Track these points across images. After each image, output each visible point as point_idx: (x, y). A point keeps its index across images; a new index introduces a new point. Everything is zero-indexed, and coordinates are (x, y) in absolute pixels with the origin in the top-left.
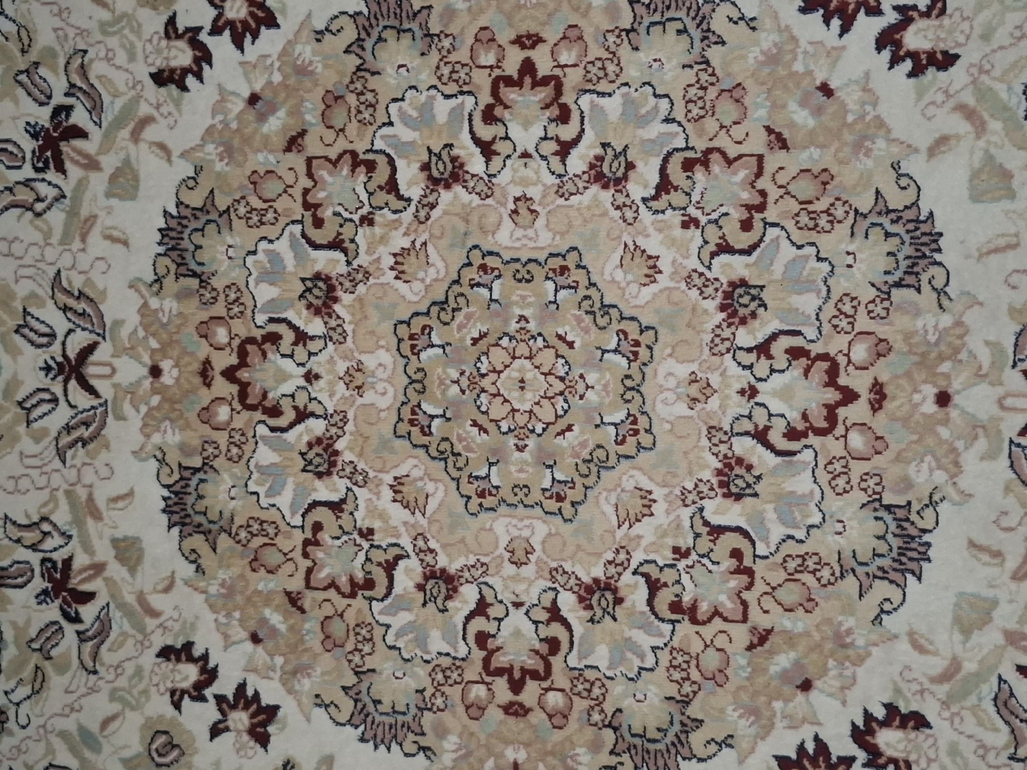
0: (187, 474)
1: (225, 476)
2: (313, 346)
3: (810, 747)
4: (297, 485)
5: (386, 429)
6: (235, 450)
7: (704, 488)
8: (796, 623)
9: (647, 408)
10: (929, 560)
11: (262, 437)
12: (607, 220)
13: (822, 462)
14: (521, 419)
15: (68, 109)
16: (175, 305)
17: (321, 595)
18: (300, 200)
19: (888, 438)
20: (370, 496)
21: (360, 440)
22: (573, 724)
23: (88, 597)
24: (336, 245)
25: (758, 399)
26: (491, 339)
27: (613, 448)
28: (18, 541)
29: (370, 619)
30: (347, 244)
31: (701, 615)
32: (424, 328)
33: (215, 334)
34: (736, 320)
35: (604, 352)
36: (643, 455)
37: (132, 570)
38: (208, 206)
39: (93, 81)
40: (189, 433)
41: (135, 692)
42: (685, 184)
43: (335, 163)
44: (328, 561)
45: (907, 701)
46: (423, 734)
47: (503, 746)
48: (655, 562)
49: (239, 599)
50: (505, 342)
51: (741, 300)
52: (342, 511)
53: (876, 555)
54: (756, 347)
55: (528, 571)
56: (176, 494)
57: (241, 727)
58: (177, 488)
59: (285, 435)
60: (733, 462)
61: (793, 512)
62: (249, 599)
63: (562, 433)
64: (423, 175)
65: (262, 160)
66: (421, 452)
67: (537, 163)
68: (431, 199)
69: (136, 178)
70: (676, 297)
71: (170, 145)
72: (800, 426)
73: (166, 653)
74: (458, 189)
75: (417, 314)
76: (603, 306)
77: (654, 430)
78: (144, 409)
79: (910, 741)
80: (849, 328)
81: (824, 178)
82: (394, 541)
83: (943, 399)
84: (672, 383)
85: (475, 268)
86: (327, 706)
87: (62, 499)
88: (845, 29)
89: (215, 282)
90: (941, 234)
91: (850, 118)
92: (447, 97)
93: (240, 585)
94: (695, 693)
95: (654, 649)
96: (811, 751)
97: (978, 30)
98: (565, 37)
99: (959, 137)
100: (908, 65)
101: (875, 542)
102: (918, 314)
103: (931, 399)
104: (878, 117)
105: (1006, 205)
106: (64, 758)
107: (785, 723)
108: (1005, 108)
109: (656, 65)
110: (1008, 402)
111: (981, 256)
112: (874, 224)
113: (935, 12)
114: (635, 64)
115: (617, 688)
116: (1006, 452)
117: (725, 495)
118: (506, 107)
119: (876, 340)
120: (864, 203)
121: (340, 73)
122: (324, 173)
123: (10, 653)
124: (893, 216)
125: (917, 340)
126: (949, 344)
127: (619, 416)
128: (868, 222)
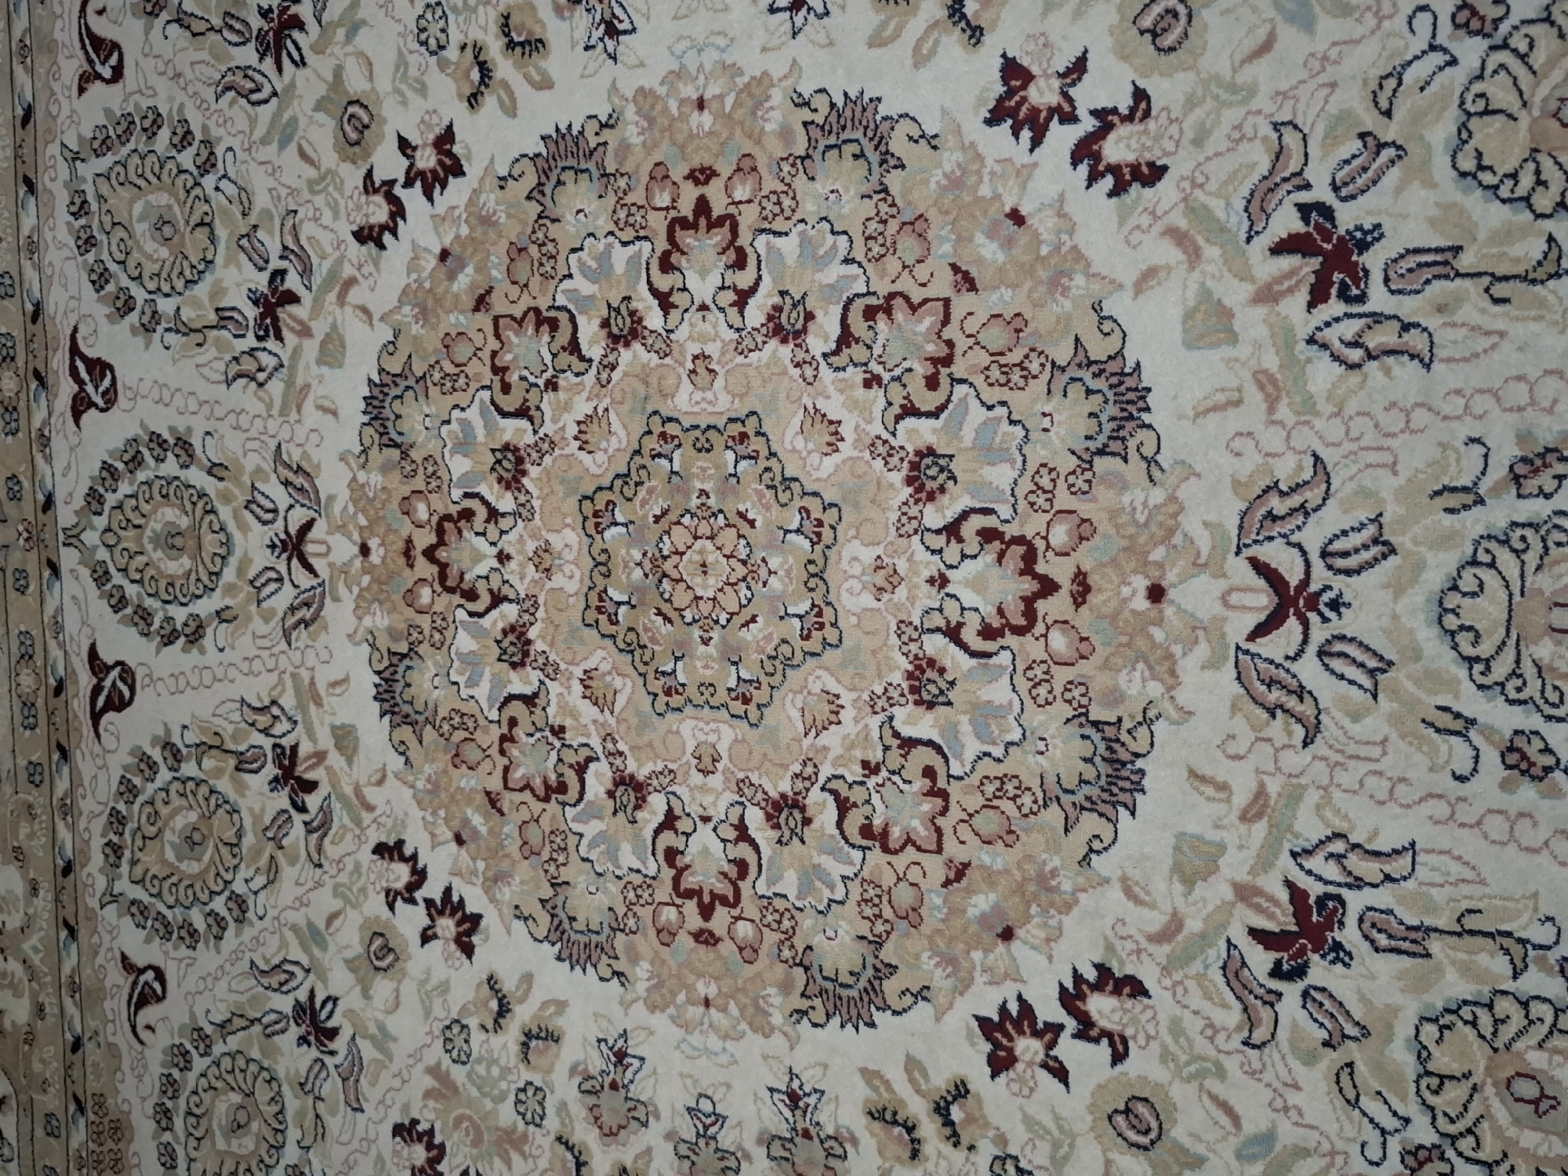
0: (395, 660)
1: (430, 663)
2: (505, 524)
3: (1013, 1008)
4: (494, 675)
5: (575, 615)
6: (437, 636)
7: (894, 693)
8: (996, 858)
9: (831, 598)
10: (1143, 791)
11: (462, 623)
12: (786, 379)
13: (1020, 668)
14: (705, 607)
15: (283, 273)
16: (379, 478)
17: (518, 797)
18: (488, 363)
19: (1095, 640)
20: (562, 690)
21: (551, 629)
22: (763, 960)
23: (311, 786)
24: (523, 412)
25: (949, 589)
26: (673, 517)
27: (798, 643)
28: (252, 725)
29: (563, 827)
30: (533, 412)
31: (894, 842)
32: (609, 502)
33: (416, 510)
34: (923, 495)
35: (787, 532)
36: (829, 652)
37: (350, 761)
38: (407, 372)
39: (303, 242)
40: (396, 616)
41: (355, 889)
42: (866, 335)
43: (520, 322)
44: (523, 759)
45: (1122, 963)
46: (617, 958)
47: (693, 978)
48: (842, 777)
49: (443, 795)
50: (686, 520)
51: (930, 472)
52: (535, 706)
53: (1082, 781)
54: (945, 527)
55: (715, 781)
56: (386, 680)
57: (448, 935)
58: (386, 674)
59: (482, 621)
60: (924, 664)
61: (988, 725)
62: (452, 797)
63: (746, 624)
64: (603, 333)
65: (453, 321)
66: (608, 642)
67: (715, 315)
68: (611, 359)
69: (343, 344)
70: (861, 468)
71: (371, 307)
72: (996, 623)
74: (637, 346)
75: (601, 488)
76: (785, 479)
77: (840, 625)
78: (356, 590)
79: (1126, 1011)
80: (1047, 506)
81: (1017, 324)
82: (584, 740)
83: (1156, 593)
84: (857, 569)
85: (655, 436)
86: (526, 919)
87: (289, 682)
88: (1036, 142)
89: (414, 454)
90: (1149, 390)
91: (1044, 250)
92: (625, 244)
93: (443, 782)
94: (888, 933)
95: (844, 878)
96: (1014, 1014)
97: (1189, 134)
98: (739, 169)
99: (1169, 268)
100: (1108, 182)
101: (1082, 766)
102: (1125, 487)
103: (1142, 593)
104: (1075, 248)
105: (1227, 351)
106: (296, 953)
107: (985, 978)
108: (1223, 230)
109: (832, 197)
110: (1234, 598)
111: (1197, 415)
112: (1073, 380)
113: (1139, 114)
114: (811, 197)
115: (807, 922)
116: (1232, 660)
117: (917, 703)
118: (683, 253)
119: (1077, 521)
120: (1062, 353)
121: (522, 222)
122: (511, 334)
123: (249, 840)
124: (1095, 368)
125: (1124, 519)
126: (1161, 524)
127: (803, 607)
128: (1066, 377)
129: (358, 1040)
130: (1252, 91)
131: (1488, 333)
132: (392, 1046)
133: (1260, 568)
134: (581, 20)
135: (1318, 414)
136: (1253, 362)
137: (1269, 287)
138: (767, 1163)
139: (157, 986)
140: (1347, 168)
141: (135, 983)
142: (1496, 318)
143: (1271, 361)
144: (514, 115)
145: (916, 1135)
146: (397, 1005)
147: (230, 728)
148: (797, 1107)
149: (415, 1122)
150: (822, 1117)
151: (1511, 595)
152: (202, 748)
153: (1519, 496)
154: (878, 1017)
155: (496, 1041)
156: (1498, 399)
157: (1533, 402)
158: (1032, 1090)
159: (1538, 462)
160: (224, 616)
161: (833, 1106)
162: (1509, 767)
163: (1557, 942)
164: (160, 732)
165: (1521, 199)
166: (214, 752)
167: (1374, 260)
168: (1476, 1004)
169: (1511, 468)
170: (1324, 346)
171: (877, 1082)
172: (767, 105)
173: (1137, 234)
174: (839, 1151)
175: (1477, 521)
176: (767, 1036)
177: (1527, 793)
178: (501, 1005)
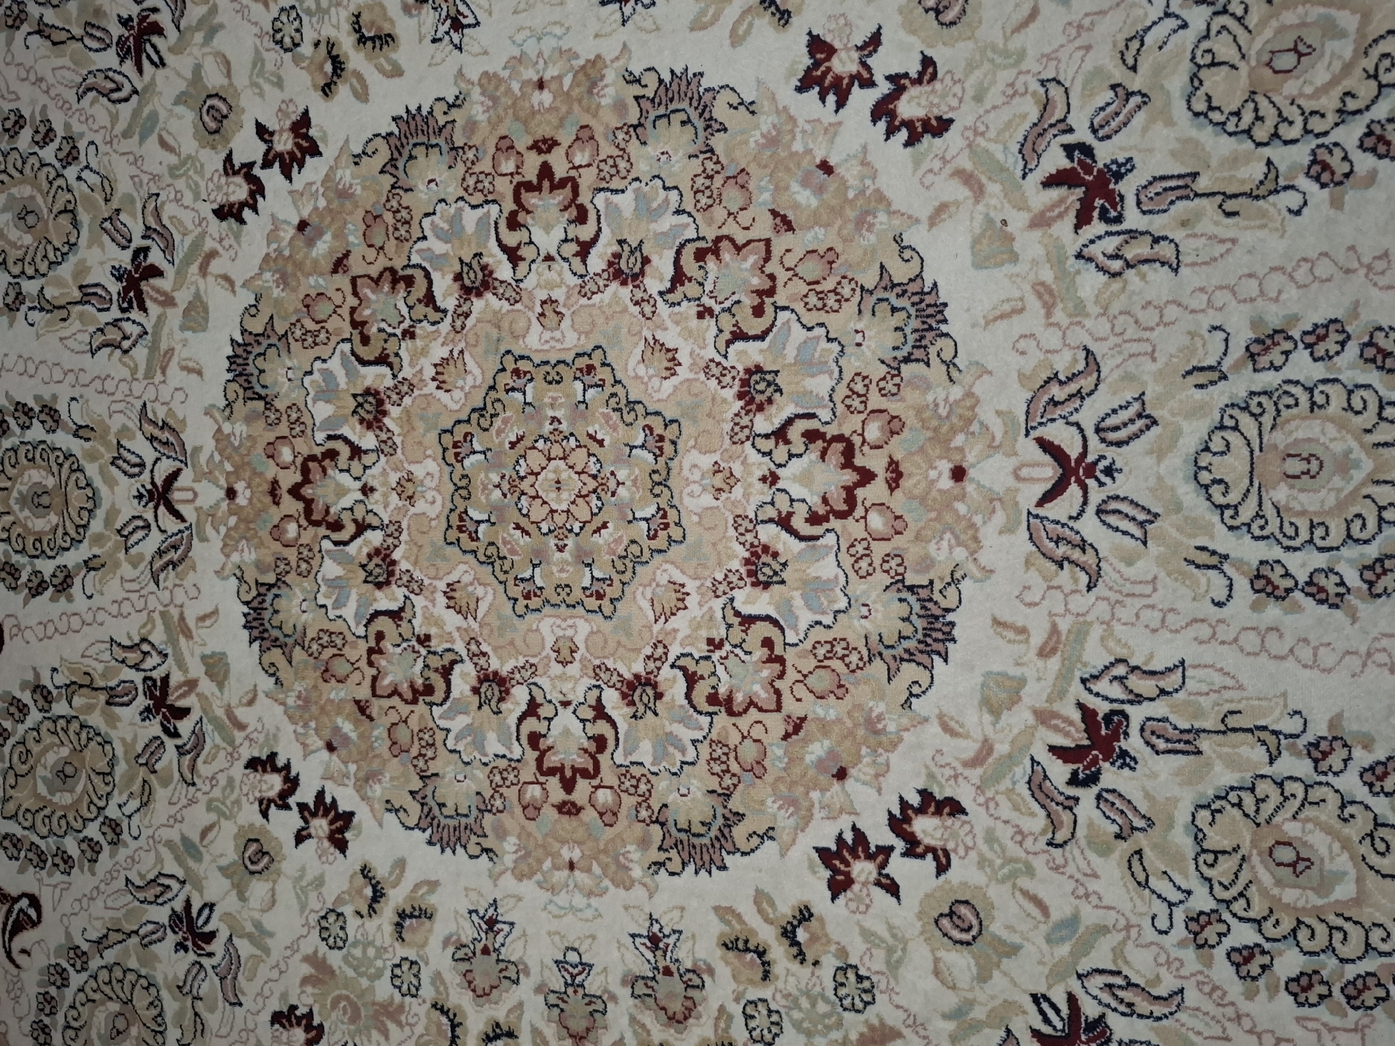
0: (263, 590)
1: (297, 590)
2: (368, 459)
3: (849, 837)
4: (360, 595)
5: (438, 536)
6: (304, 566)
7: (734, 578)
8: (830, 710)
9: (675, 502)
10: (954, 640)
11: (328, 552)
12: (627, 317)
13: (844, 546)
14: (560, 519)
15: (145, 250)
16: (244, 428)
17: (386, 703)
18: (348, 318)
19: (907, 517)
20: (426, 603)
21: (415, 550)
22: (622, 822)
23: (184, 712)
24: (382, 360)
25: (780, 485)
26: (527, 442)
27: (646, 543)
28: (123, 662)
29: (431, 725)
30: (392, 359)
31: (738, 706)
32: (466, 435)
33: (280, 454)
34: (754, 407)
35: (632, 448)
36: (674, 547)
37: (221, 685)
38: (269, 331)
39: (166, 221)
40: (264, 551)
41: (228, 803)
42: (698, 275)
43: (377, 281)
44: (390, 668)
45: (941, 787)
46: (485, 836)
47: (557, 845)
48: (690, 654)
49: (314, 709)
50: (540, 444)
51: (759, 387)
52: (401, 619)
53: (902, 637)
54: (773, 433)
55: (573, 669)
56: (255, 609)
57: (321, 834)
58: (255, 604)
59: (347, 548)
60: (759, 550)
61: (820, 598)
62: (322, 709)
63: (598, 530)
64: (456, 286)
65: (314, 283)
66: (470, 557)
67: (560, 265)
68: (465, 308)
69: (206, 310)
70: (696, 388)
71: (233, 277)
72: (821, 510)
73: (253, 764)
74: (489, 296)
75: (459, 422)
76: (629, 402)
77: (683, 523)
78: (223, 530)
79: (946, 828)
80: (861, 407)
81: (829, 257)
82: (448, 646)
83: (959, 474)
84: (697, 475)
85: (508, 373)
86: (397, 811)
87: (159, 622)
88: (840, 104)
89: (278, 404)
90: (945, 305)
91: (851, 194)
92: (474, 207)
93: (314, 695)
94: (735, 786)
95: (694, 742)
96: (850, 842)
97: (970, 92)
98: (578, 139)
99: (957, 204)
100: (903, 135)
101: (901, 625)
102: (929, 387)
103: (947, 474)
104: (877, 191)
105: (1009, 268)
106: (171, 867)
107: (823, 814)
108: (1003, 169)
109: (664, 158)
110: (1024, 472)
111: (987, 324)
112: (880, 300)
113: (927, 77)
114: (643, 159)
115: (662, 784)
116: (1025, 524)
117: (753, 584)
118: (528, 212)
119: (888, 418)
120: (870, 278)
121: (378, 193)
122: (368, 291)
123: (121, 768)
124: (898, 290)
125: (927, 414)
126: (961, 416)
127: (650, 511)
128: (874, 297)
129: (235, 940)
130: (1022, 54)
131: (1222, 241)
132: (269, 941)
133: (1046, 446)
134: (428, 16)
135: (1088, 315)
136: (1032, 277)
137: (1042, 213)
138: (631, 1001)
139: (32, 913)
140: (1102, 114)
141: (9, 912)
142: (1228, 227)
143: (1047, 275)
144: (366, 101)
145: (766, 958)
146: (274, 902)
147: (100, 667)
148: (657, 948)
149: (293, 1008)
150: (681, 953)
151: (1252, 452)
152: (71, 688)
153: (1255, 370)
154: (729, 859)
155: (371, 925)
156: (1234, 294)
157: (1262, 293)
158: (868, 906)
159: (1269, 342)
160: (91, 564)
161: (690, 943)
162: (1257, 591)
163: (1304, 731)
164: (30, 677)
165: (1243, 132)
166: (84, 690)
167: (1127, 187)
168: (1241, 789)
169: (1247, 348)
170: (1090, 260)
171: (729, 917)
172: (601, 84)
173: (930, 177)
174: (697, 981)
175: (1222, 393)
176: (627, 889)
177: (1273, 611)
178: (375, 891)
